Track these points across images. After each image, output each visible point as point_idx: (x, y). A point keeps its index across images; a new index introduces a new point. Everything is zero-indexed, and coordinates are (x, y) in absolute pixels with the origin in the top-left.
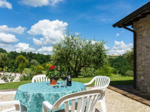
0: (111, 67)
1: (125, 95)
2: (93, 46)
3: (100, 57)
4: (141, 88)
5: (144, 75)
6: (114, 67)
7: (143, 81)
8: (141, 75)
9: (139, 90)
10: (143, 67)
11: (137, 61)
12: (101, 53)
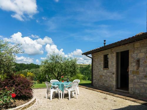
0: (82, 74)
1: (87, 89)
2: (70, 62)
3: (74, 69)
4: (95, 86)
5: (96, 79)
6: (84, 75)
7: (95, 82)
8: (94, 80)
9: (94, 86)
10: (96, 75)
11: (93, 73)
12: (75, 67)
